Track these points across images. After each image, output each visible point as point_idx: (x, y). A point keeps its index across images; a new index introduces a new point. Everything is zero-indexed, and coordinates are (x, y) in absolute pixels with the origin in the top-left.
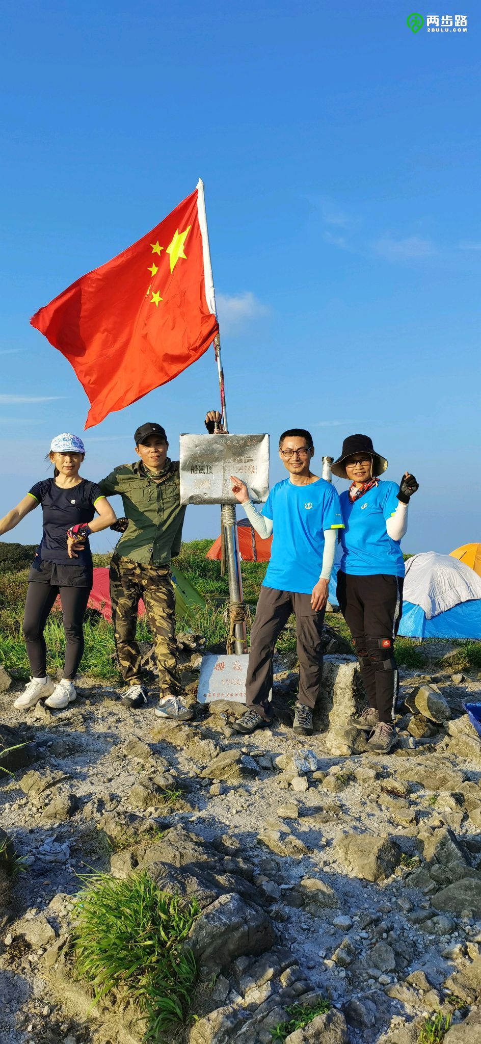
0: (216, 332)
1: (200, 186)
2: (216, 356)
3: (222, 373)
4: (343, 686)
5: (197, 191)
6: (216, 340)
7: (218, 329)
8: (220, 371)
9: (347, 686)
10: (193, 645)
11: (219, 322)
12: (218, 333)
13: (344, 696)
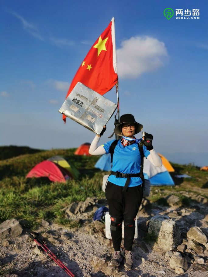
0: (117, 81)
1: (113, 20)
2: (117, 91)
3: (119, 98)
4: (168, 232)
5: (111, 22)
6: (117, 84)
7: (118, 80)
8: (118, 97)
9: (170, 233)
10: (94, 203)
11: (118, 77)
12: (118, 82)
13: (169, 237)
